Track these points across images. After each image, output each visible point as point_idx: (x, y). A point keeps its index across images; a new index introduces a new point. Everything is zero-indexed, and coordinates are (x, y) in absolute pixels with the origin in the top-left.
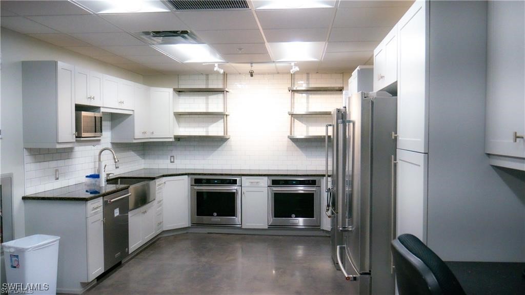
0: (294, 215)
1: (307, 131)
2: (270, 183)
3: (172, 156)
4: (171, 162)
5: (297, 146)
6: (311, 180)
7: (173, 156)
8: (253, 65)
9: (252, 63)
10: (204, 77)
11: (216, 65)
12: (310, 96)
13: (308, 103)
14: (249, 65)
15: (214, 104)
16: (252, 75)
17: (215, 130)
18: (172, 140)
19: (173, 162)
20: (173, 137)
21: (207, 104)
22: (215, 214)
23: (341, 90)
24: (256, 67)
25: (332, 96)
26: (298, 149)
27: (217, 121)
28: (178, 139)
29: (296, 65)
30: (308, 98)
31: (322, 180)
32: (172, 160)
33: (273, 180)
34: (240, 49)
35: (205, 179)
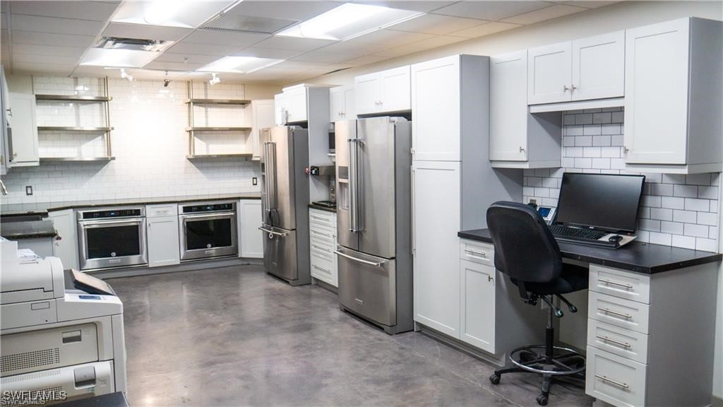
0: (209, 245)
1: (208, 150)
2: (181, 211)
3: (27, 187)
4: (28, 194)
5: (197, 167)
7: (31, 187)
8: (169, 73)
9: (167, 71)
10: (72, 80)
11: (122, 70)
12: (209, 109)
13: (207, 117)
14: (164, 72)
16: (166, 85)
18: (37, 164)
19: (31, 194)
20: (39, 160)
21: (78, 116)
22: (114, 254)
23: (243, 104)
24: (172, 75)
25: (234, 110)
26: (198, 171)
28: (43, 162)
29: (217, 76)
30: (206, 112)
31: (238, 203)
32: (29, 192)
33: (184, 207)
34: (186, 59)
35: (97, 212)
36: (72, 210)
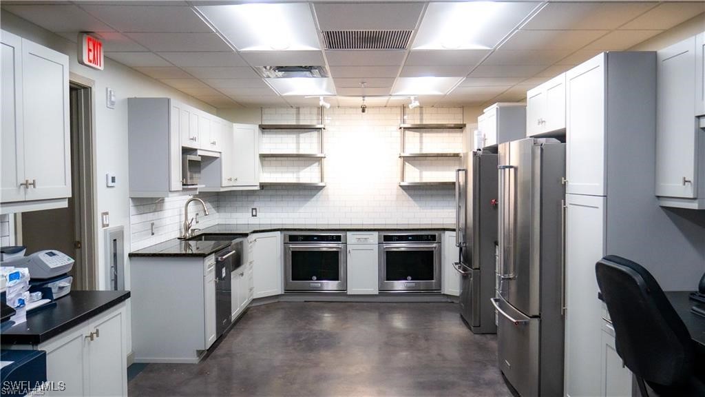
0: (409, 278)
1: (421, 177)
2: (381, 239)
3: (253, 209)
4: (253, 216)
5: (410, 195)
6: (431, 235)
7: (255, 209)
8: (366, 98)
9: (364, 97)
10: (294, 111)
11: (321, 98)
12: (424, 135)
13: (421, 142)
14: (361, 98)
15: (306, 144)
16: (363, 111)
17: (308, 175)
18: (257, 188)
19: (256, 216)
20: (258, 184)
21: (298, 143)
22: (315, 278)
23: (461, 128)
24: (369, 101)
25: (451, 135)
26: (410, 199)
27: (311, 164)
28: (263, 186)
29: (415, 99)
30: (421, 137)
32: (254, 214)
33: (385, 236)
34: (363, 83)
35: (301, 236)
36: (279, 232)
